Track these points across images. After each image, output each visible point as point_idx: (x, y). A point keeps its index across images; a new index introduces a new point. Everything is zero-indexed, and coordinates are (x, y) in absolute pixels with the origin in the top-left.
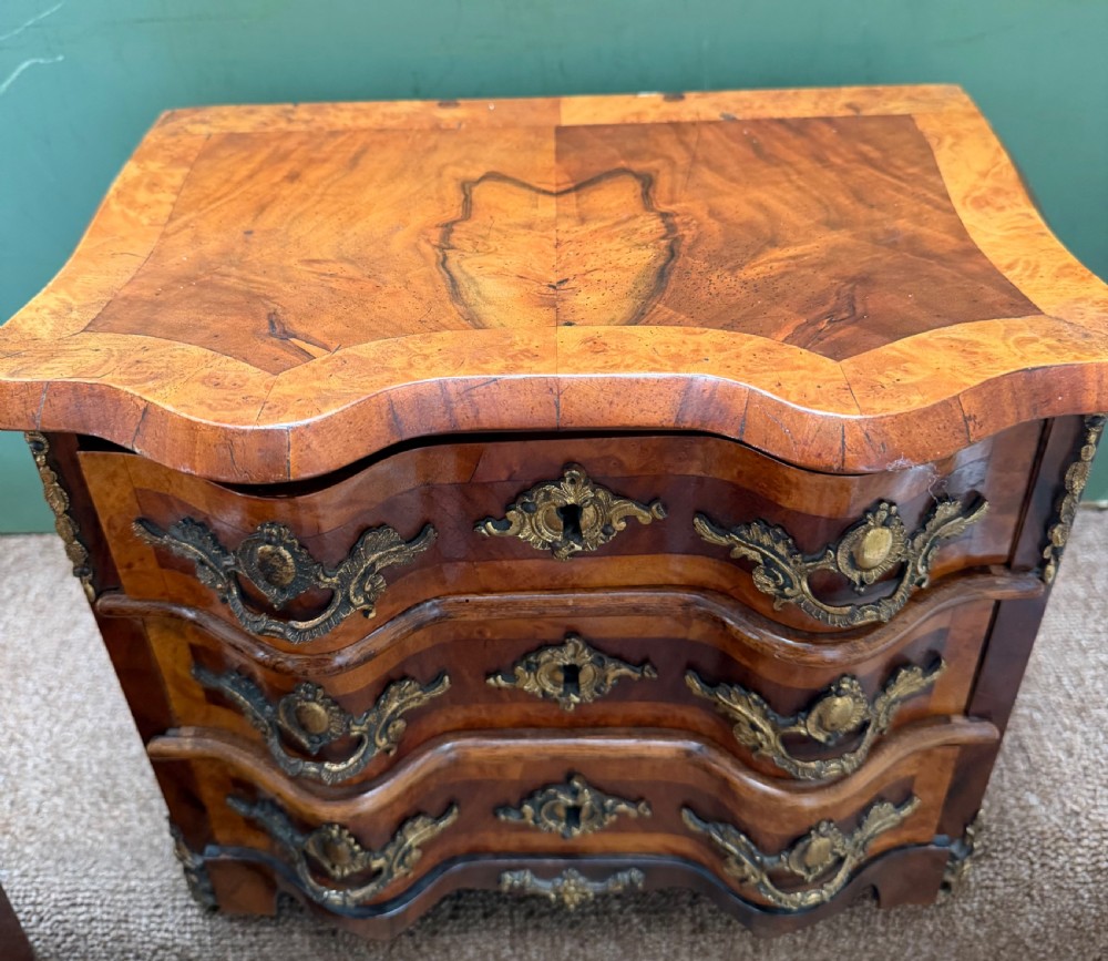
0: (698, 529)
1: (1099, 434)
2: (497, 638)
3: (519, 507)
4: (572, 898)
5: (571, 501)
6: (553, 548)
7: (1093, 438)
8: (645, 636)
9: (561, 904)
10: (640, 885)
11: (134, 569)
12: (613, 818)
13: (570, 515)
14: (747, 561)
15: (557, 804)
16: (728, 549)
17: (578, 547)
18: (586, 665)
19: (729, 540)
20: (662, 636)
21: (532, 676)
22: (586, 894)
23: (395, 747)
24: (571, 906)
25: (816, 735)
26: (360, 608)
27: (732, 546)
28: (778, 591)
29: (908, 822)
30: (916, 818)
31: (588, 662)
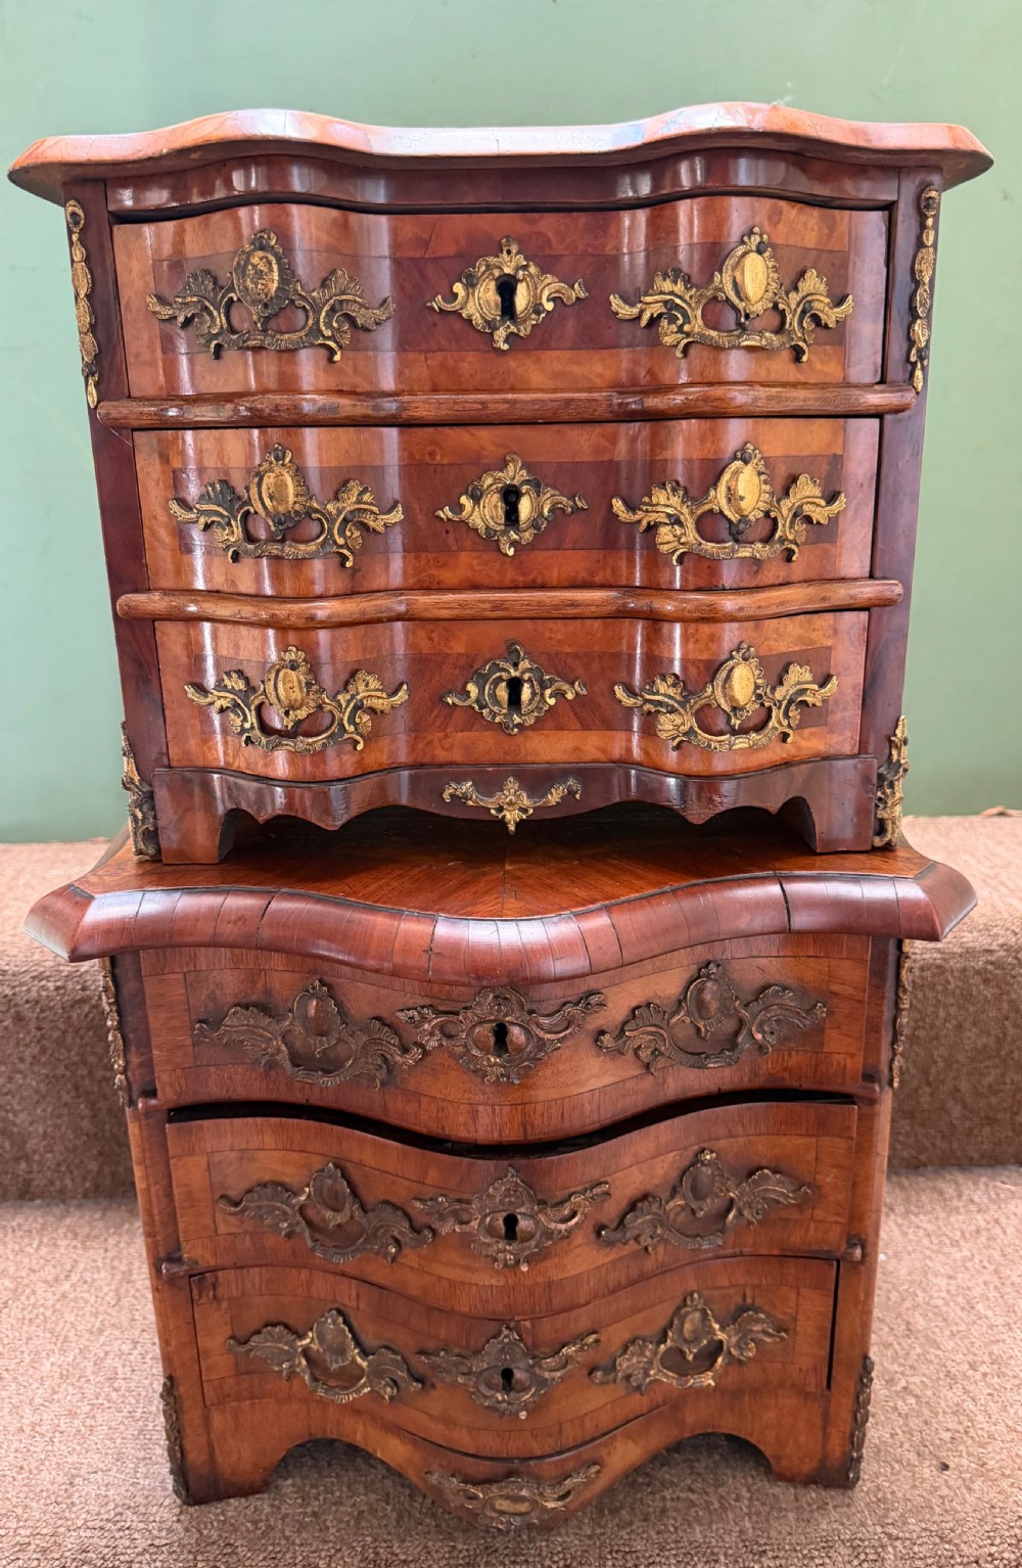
0: (614, 307)
1: (936, 218)
2: (445, 461)
3: (464, 280)
4: (512, 817)
5: (507, 270)
6: (492, 325)
7: (930, 222)
8: (576, 459)
9: (503, 823)
11: (141, 359)
12: (552, 701)
13: (506, 288)
14: (654, 321)
15: (500, 679)
16: (639, 318)
17: (513, 329)
18: (524, 488)
19: (639, 306)
20: (592, 459)
21: (476, 508)
22: (524, 811)
23: (351, 558)
24: (512, 827)
25: (727, 513)
26: (328, 342)
27: (642, 312)
28: (680, 336)
29: (830, 719)
30: (838, 716)
31: (527, 482)
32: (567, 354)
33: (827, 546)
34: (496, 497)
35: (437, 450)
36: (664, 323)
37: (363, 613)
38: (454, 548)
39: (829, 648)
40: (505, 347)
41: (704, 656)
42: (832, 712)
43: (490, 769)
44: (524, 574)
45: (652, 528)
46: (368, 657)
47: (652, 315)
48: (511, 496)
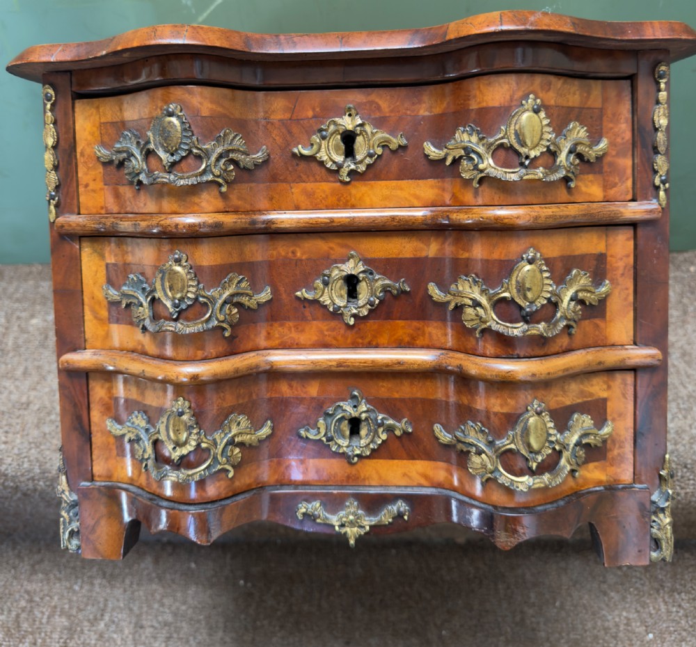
0: (426, 150)
2: (304, 257)
3: (318, 134)
4: (352, 533)
5: (350, 127)
6: (338, 165)
7: (663, 87)
8: (401, 256)
9: (344, 538)
10: (406, 518)
11: (89, 188)
12: (384, 437)
13: (349, 139)
14: (456, 162)
15: (343, 418)
16: (444, 159)
17: (353, 167)
18: (361, 275)
19: (445, 150)
20: (412, 256)
21: (326, 289)
22: (363, 527)
23: (229, 329)
24: (352, 542)
25: (518, 300)
26: (216, 179)
27: (447, 155)
28: (475, 172)
29: (610, 455)
30: (616, 452)
31: (363, 272)
32: (394, 183)
33: (597, 321)
34: (341, 282)
35: (298, 249)
36: (464, 163)
37: (237, 370)
38: (310, 318)
39: (605, 401)
40: (348, 179)
41: (505, 410)
42: (611, 450)
43: (335, 492)
44: (362, 338)
45: (459, 309)
46: (241, 401)
47: (454, 157)
48: (351, 282)
